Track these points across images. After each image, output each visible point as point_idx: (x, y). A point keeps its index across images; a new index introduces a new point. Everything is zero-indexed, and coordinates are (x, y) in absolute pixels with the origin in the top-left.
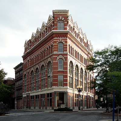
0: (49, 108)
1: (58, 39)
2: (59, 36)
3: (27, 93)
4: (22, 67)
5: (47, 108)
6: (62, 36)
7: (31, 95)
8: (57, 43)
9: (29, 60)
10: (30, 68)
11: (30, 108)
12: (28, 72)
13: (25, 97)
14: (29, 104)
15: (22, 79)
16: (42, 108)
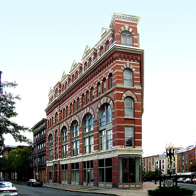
0: (103, 185)
1: (123, 63)
2: (124, 57)
3: (54, 160)
4: (44, 125)
5: (100, 185)
6: (130, 58)
7: (62, 163)
8: (122, 70)
9: (57, 113)
10: (59, 124)
11: (60, 183)
12: (56, 130)
13: (51, 166)
14: (59, 177)
15: (45, 141)
16: (85, 184)
